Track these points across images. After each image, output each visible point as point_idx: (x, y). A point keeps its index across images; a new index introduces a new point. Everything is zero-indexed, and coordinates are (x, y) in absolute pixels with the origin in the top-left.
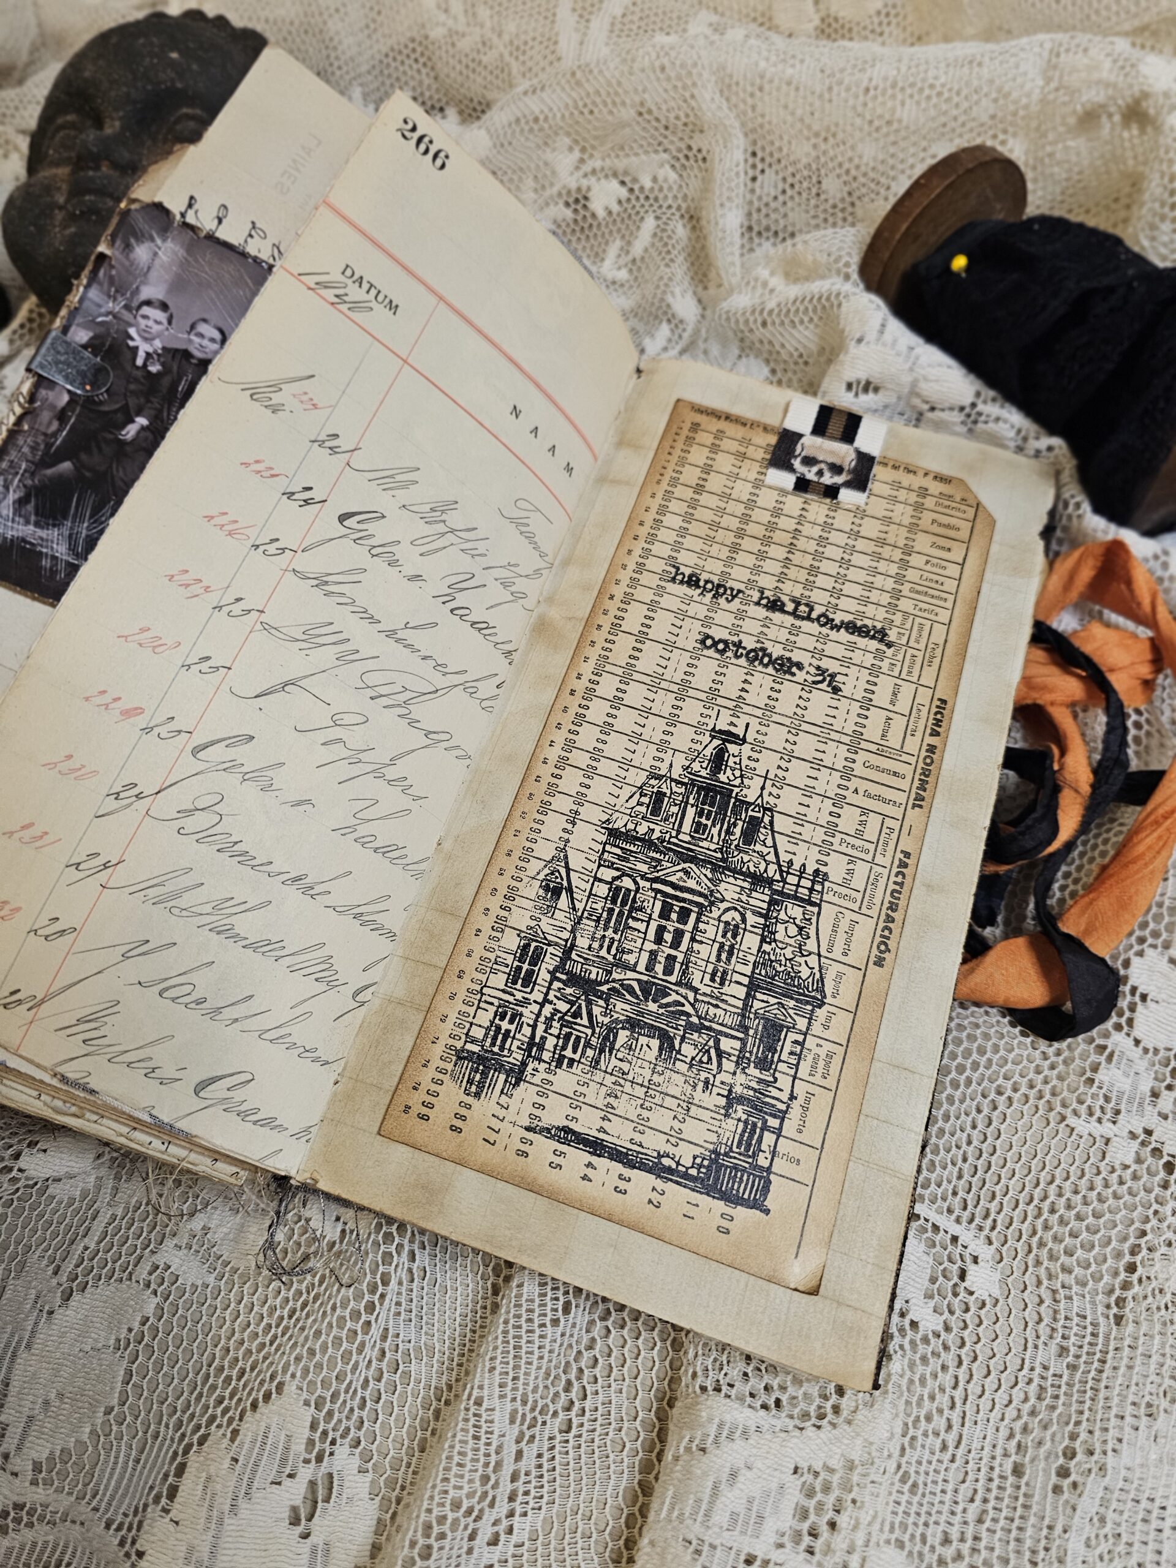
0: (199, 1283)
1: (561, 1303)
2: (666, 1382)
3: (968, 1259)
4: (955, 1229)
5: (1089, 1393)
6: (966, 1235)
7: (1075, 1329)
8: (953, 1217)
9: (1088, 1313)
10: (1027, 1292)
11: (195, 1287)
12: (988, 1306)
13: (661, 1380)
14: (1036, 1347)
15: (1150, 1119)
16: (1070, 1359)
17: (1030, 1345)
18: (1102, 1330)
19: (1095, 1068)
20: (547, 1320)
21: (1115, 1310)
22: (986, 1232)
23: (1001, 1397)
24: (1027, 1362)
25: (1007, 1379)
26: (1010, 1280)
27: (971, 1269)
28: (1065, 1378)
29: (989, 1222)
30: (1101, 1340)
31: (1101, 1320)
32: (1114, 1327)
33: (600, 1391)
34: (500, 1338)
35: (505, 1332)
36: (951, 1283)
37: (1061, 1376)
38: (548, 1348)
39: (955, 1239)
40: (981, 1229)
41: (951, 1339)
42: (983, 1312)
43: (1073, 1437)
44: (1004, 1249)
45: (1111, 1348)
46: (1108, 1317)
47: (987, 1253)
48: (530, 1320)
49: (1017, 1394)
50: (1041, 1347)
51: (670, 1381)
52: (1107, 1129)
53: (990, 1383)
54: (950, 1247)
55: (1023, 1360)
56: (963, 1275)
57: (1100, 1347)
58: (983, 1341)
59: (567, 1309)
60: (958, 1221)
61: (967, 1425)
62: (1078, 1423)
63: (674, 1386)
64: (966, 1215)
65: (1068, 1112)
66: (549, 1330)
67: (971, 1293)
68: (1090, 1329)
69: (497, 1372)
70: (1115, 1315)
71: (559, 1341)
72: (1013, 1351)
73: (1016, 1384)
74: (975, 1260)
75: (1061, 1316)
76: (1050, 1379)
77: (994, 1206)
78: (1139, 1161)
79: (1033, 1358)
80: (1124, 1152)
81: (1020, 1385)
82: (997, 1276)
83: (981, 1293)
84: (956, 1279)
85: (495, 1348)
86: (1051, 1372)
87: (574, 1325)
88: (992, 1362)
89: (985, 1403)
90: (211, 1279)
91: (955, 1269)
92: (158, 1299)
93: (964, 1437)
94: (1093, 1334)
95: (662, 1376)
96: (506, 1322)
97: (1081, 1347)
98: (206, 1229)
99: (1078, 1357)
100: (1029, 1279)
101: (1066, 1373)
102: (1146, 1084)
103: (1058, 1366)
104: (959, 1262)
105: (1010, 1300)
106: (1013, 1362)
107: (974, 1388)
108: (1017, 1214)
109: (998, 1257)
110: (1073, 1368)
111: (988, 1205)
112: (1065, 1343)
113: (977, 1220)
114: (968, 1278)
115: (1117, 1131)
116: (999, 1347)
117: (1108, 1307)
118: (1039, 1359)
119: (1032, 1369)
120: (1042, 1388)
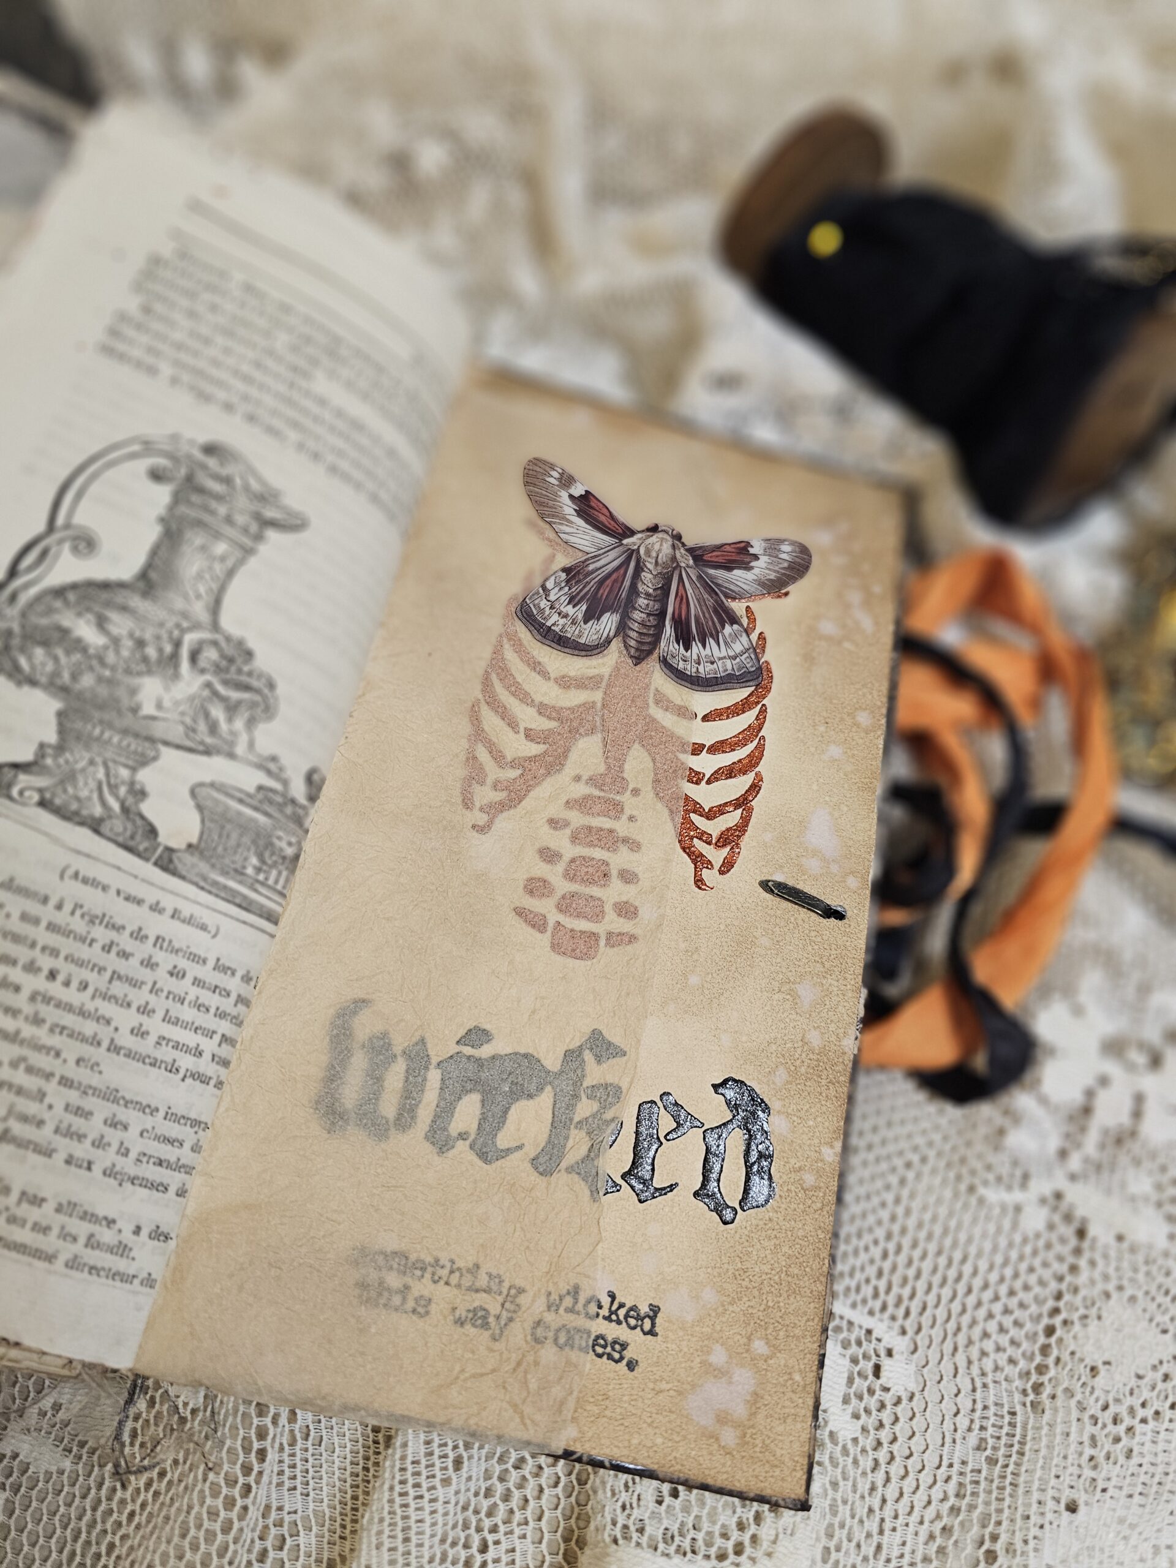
0: (54, 1469)
1: (450, 1460)
2: (573, 1521)
3: (883, 1353)
4: (868, 1322)
5: (1008, 1490)
6: (880, 1327)
7: (992, 1420)
8: (866, 1310)
9: (1005, 1401)
10: (943, 1382)
11: (48, 1475)
12: (905, 1401)
13: (567, 1518)
14: (954, 1441)
15: (1060, 1181)
16: (988, 1452)
17: (948, 1440)
18: (1019, 1419)
19: (1001, 1132)
20: (437, 1482)
21: (1032, 1397)
22: (900, 1321)
23: (920, 1498)
24: (945, 1458)
25: (926, 1478)
26: (925, 1370)
27: (886, 1363)
28: (984, 1473)
29: (901, 1312)
30: (1018, 1431)
31: (1018, 1408)
32: (1032, 1416)
33: (503, 1539)
34: (387, 1509)
35: (391, 1501)
36: (866, 1384)
37: (979, 1471)
38: (441, 1511)
39: (869, 1332)
40: (893, 1318)
41: (869, 1442)
42: (899, 1410)
43: (995, 1538)
44: (919, 1338)
45: (1029, 1438)
46: (1024, 1405)
47: (901, 1345)
48: (417, 1485)
49: (937, 1493)
50: (958, 1441)
51: (578, 1518)
52: (1017, 1196)
53: (909, 1484)
54: (865, 1343)
55: (941, 1457)
56: (877, 1370)
57: (1017, 1438)
58: (900, 1440)
59: (458, 1463)
60: (871, 1313)
61: (887, 1532)
62: (999, 1523)
63: (582, 1524)
64: (878, 1304)
65: (977, 1181)
66: (440, 1492)
67: (886, 1390)
68: (1007, 1418)
69: (385, 1549)
70: (1032, 1402)
71: (453, 1502)
72: (931, 1447)
73: (935, 1482)
74: (890, 1353)
75: (979, 1406)
76: (969, 1475)
77: (906, 1292)
78: (1051, 1227)
79: (952, 1453)
80: (1035, 1219)
81: (939, 1484)
82: (912, 1368)
83: (898, 1389)
84: (871, 1377)
85: (381, 1520)
86: (970, 1467)
87: (469, 1479)
88: (910, 1462)
89: (903, 1507)
90: (67, 1464)
91: (868, 1367)
92: (7, 1494)
93: (885, 1547)
94: (1010, 1424)
95: (568, 1513)
96: (391, 1488)
97: (999, 1438)
98: (57, 1407)
99: (995, 1449)
100: (947, 1367)
101: (985, 1467)
102: (1054, 1143)
103: (977, 1460)
104: (874, 1359)
105: (926, 1393)
106: (931, 1459)
107: (891, 1492)
108: (931, 1299)
109: (912, 1347)
110: (992, 1461)
111: (900, 1291)
112: (983, 1435)
113: (890, 1309)
114: (883, 1374)
115: (1026, 1197)
116: (917, 1444)
117: (1024, 1392)
118: (957, 1454)
119: (951, 1465)
120: (961, 1484)
